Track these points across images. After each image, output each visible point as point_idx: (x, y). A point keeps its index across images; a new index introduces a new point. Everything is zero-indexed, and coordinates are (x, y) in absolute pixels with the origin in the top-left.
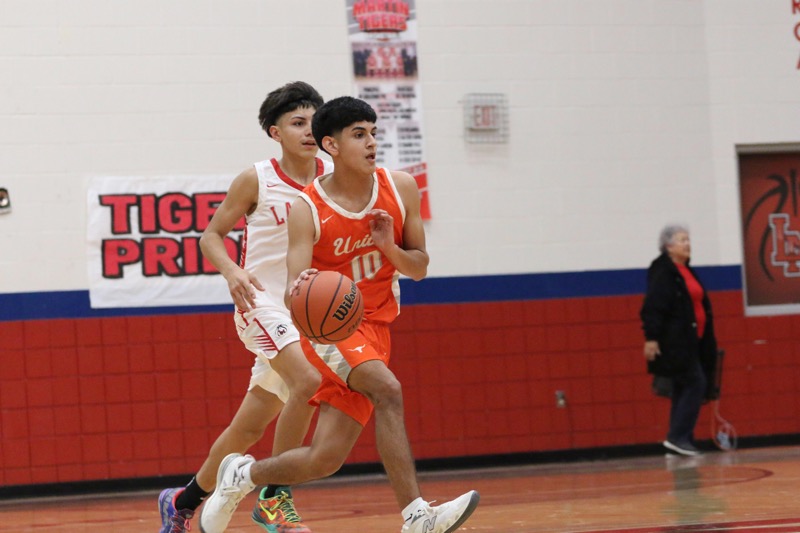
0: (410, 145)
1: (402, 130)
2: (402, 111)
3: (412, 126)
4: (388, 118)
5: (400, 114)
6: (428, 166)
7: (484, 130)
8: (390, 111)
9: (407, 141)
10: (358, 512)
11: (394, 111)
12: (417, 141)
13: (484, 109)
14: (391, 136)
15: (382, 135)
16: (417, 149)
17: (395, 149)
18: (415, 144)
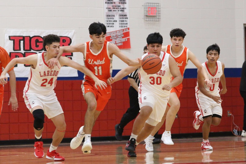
0: (123, 21)
1: (120, 15)
2: (121, 8)
3: (124, 14)
4: (116, 11)
5: (120, 10)
6: (130, 29)
7: (152, 16)
8: (116, 8)
9: (122, 20)
11: (118, 8)
12: (126, 20)
13: (151, 8)
14: (117, 18)
15: (113, 17)
16: (126, 22)
17: (118, 22)
18: (125, 21)
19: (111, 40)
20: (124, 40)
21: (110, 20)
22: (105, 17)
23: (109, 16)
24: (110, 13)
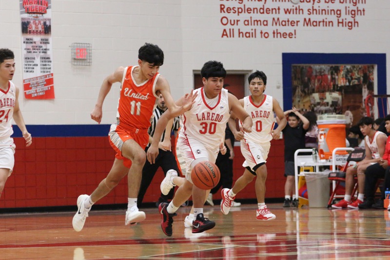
0: (46, 65)
1: (42, 58)
2: (42, 49)
3: (47, 57)
4: (36, 52)
5: (42, 51)
6: (54, 75)
7: (81, 59)
8: (37, 49)
9: (44, 63)
10: (11, 229)
11: (39, 49)
12: (49, 63)
13: (81, 50)
14: (38, 61)
15: (33, 60)
16: (49, 67)
17: (39, 66)
18: (48, 65)
19: (31, 88)
20: (46, 88)
21: (29, 63)
22: (23, 60)
23: (29, 59)
24: (30, 55)
